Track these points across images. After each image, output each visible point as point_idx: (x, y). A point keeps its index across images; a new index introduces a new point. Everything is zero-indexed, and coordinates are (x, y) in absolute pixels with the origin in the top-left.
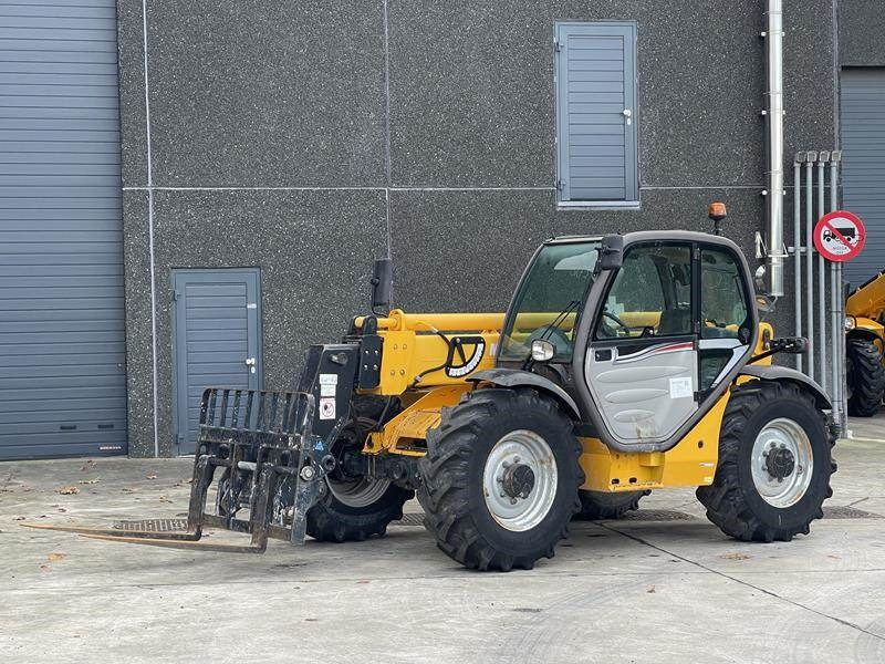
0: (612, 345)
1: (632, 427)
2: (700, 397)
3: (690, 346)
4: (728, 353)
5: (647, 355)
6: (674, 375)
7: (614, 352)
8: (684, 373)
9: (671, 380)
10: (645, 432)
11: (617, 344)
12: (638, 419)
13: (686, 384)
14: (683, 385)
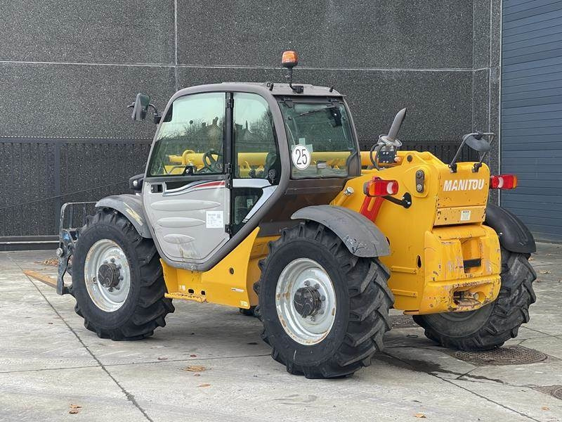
0: (162, 181)
1: (176, 247)
2: (231, 229)
3: (223, 184)
4: (258, 193)
5: (188, 190)
6: (209, 208)
7: (164, 186)
8: (217, 207)
9: (208, 212)
10: (187, 253)
11: (165, 180)
12: (181, 242)
13: (219, 217)
14: (215, 217)
